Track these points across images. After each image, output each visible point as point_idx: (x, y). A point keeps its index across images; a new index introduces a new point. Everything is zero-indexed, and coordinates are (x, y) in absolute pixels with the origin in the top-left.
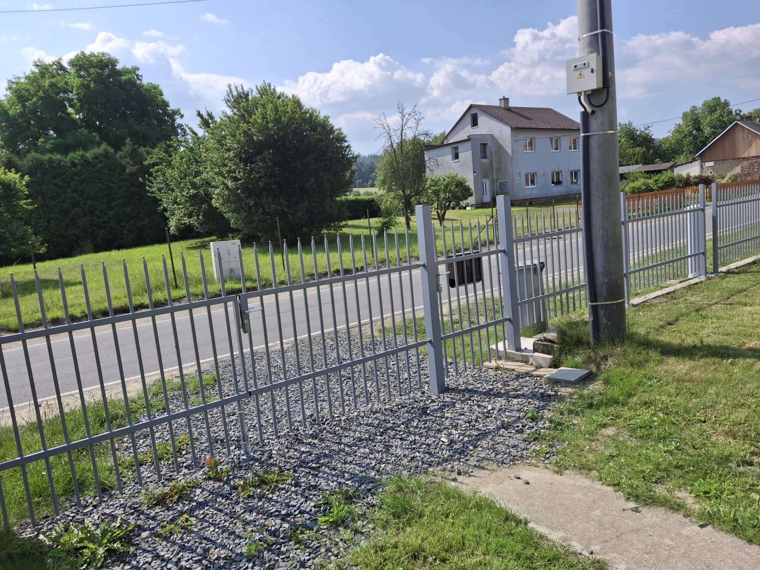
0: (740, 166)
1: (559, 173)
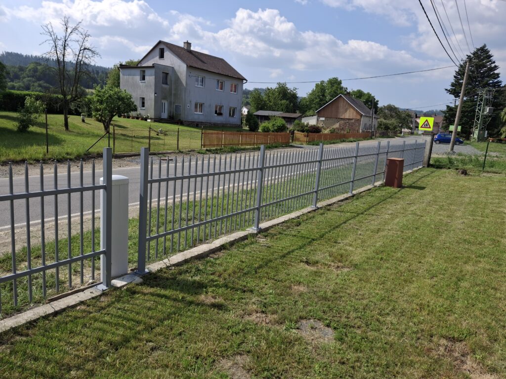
0: (339, 123)
1: (221, 108)
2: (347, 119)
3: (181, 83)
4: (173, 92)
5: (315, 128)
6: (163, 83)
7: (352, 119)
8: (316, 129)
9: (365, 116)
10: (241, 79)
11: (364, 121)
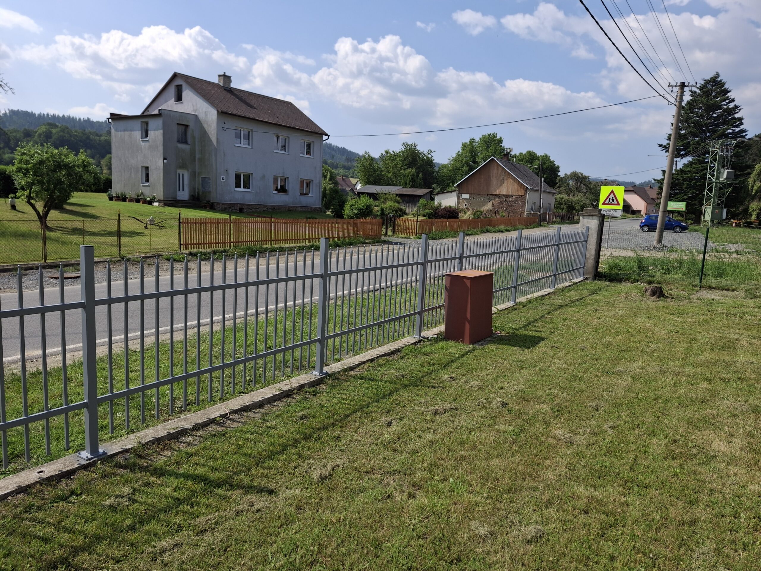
0: (491, 202)
1: (284, 179)
2: (504, 195)
3: (210, 140)
4: (198, 156)
5: (449, 211)
6: (179, 142)
7: (512, 196)
8: (452, 213)
9: (532, 190)
10: (320, 134)
11: (531, 198)
